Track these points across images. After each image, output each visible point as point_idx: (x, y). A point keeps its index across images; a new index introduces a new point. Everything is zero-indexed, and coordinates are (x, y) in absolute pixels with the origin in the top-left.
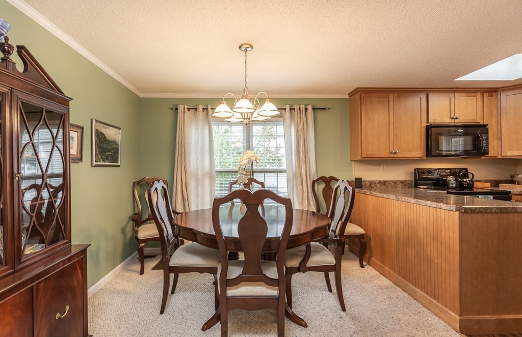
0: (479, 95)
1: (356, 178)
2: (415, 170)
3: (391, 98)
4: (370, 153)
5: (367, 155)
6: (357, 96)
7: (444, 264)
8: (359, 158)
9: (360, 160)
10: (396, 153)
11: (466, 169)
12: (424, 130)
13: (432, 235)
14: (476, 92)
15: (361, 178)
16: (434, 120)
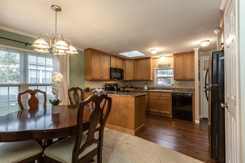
0: (122, 60)
1: (87, 88)
2: (105, 84)
3: (101, 55)
4: (94, 77)
5: (93, 77)
6: (90, 51)
7: (129, 115)
8: (90, 79)
9: (90, 80)
10: (102, 77)
11: (117, 84)
12: (110, 69)
13: (125, 106)
14: (121, 59)
15: (89, 88)
16: (112, 66)
